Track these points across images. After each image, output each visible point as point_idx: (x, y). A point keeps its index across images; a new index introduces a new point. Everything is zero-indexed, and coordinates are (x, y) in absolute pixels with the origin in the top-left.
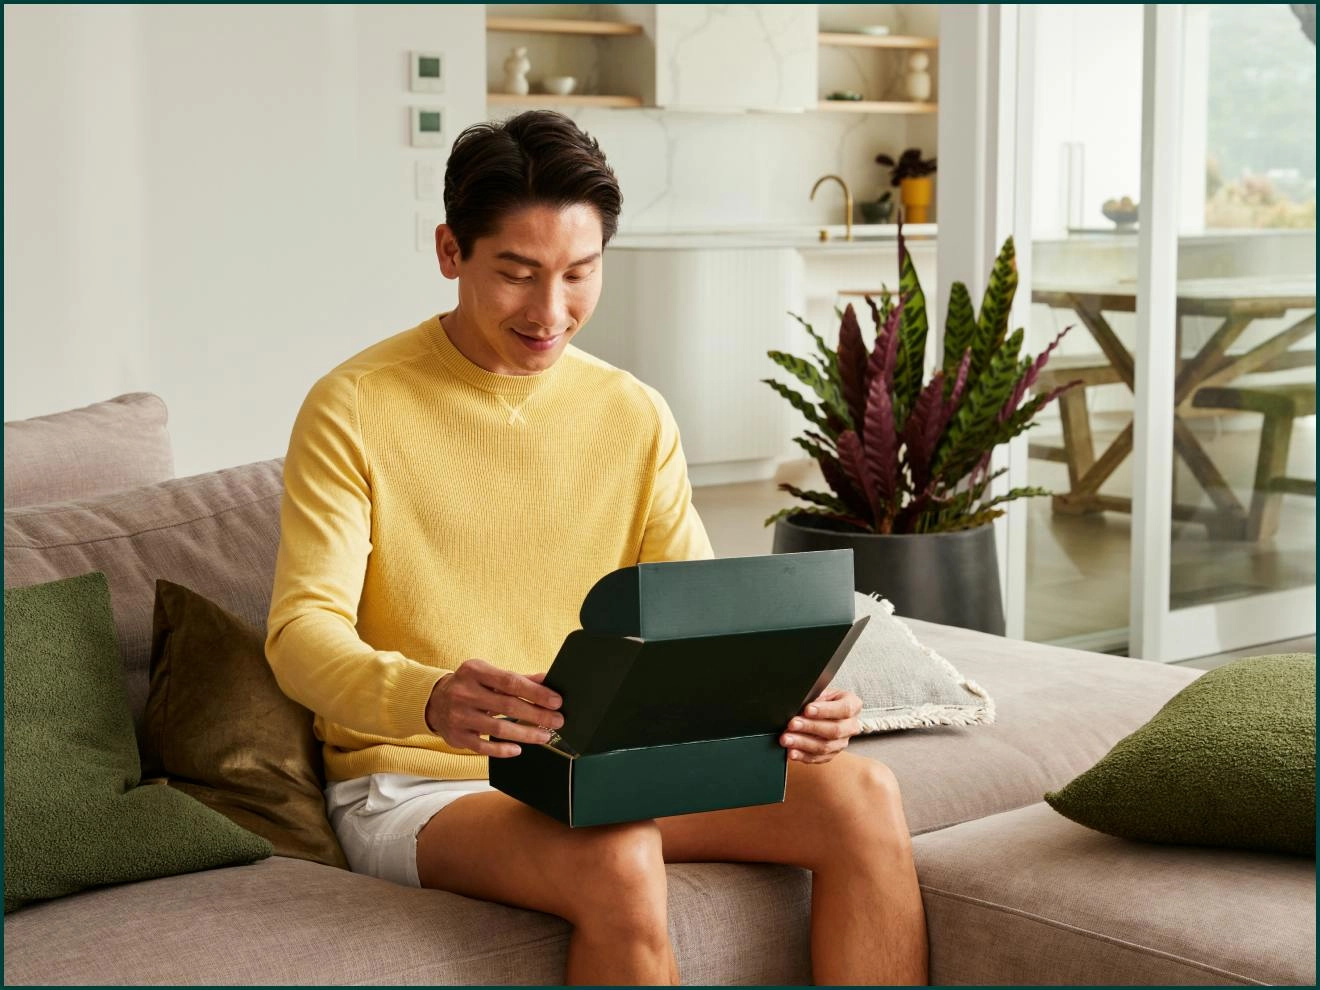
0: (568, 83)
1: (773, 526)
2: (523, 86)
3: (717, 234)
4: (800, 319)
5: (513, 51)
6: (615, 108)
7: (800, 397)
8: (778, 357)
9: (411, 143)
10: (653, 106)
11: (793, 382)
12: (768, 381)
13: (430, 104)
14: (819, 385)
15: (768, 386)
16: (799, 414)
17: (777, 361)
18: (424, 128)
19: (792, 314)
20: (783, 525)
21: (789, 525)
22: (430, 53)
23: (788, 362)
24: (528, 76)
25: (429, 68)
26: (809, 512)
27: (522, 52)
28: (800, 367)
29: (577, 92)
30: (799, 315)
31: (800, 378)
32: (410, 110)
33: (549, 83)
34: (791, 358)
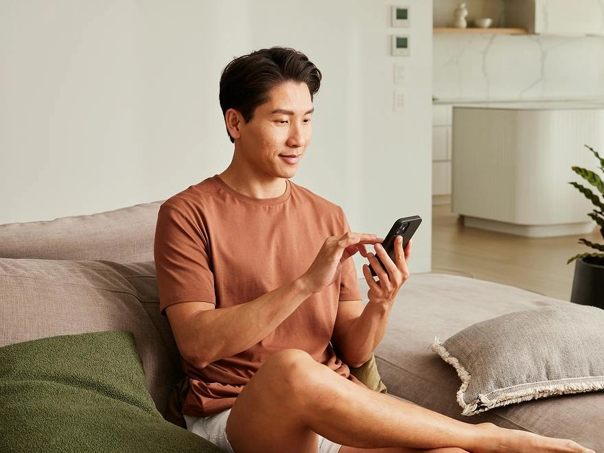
0: (488, 22)
1: (574, 262)
2: (464, 23)
3: (567, 101)
4: (591, 149)
5: (459, 6)
6: (513, 34)
7: (591, 192)
8: (578, 170)
9: (392, 54)
10: (534, 33)
11: (586, 184)
12: (572, 183)
13: (402, 33)
14: (600, 186)
15: (573, 186)
16: (590, 201)
17: (577, 172)
18: (398, 46)
19: (587, 147)
20: (580, 262)
21: (583, 262)
22: (402, 7)
23: (583, 173)
24: (466, 18)
25: (402, 14)
26: (593, 256)
27: (463, 6)
28: (590, 175)
29: (492, 26)
30: (591, 147)
31: (590, 181)
32: (392, 37)
33: (478, 22)
34: (585, 170)
